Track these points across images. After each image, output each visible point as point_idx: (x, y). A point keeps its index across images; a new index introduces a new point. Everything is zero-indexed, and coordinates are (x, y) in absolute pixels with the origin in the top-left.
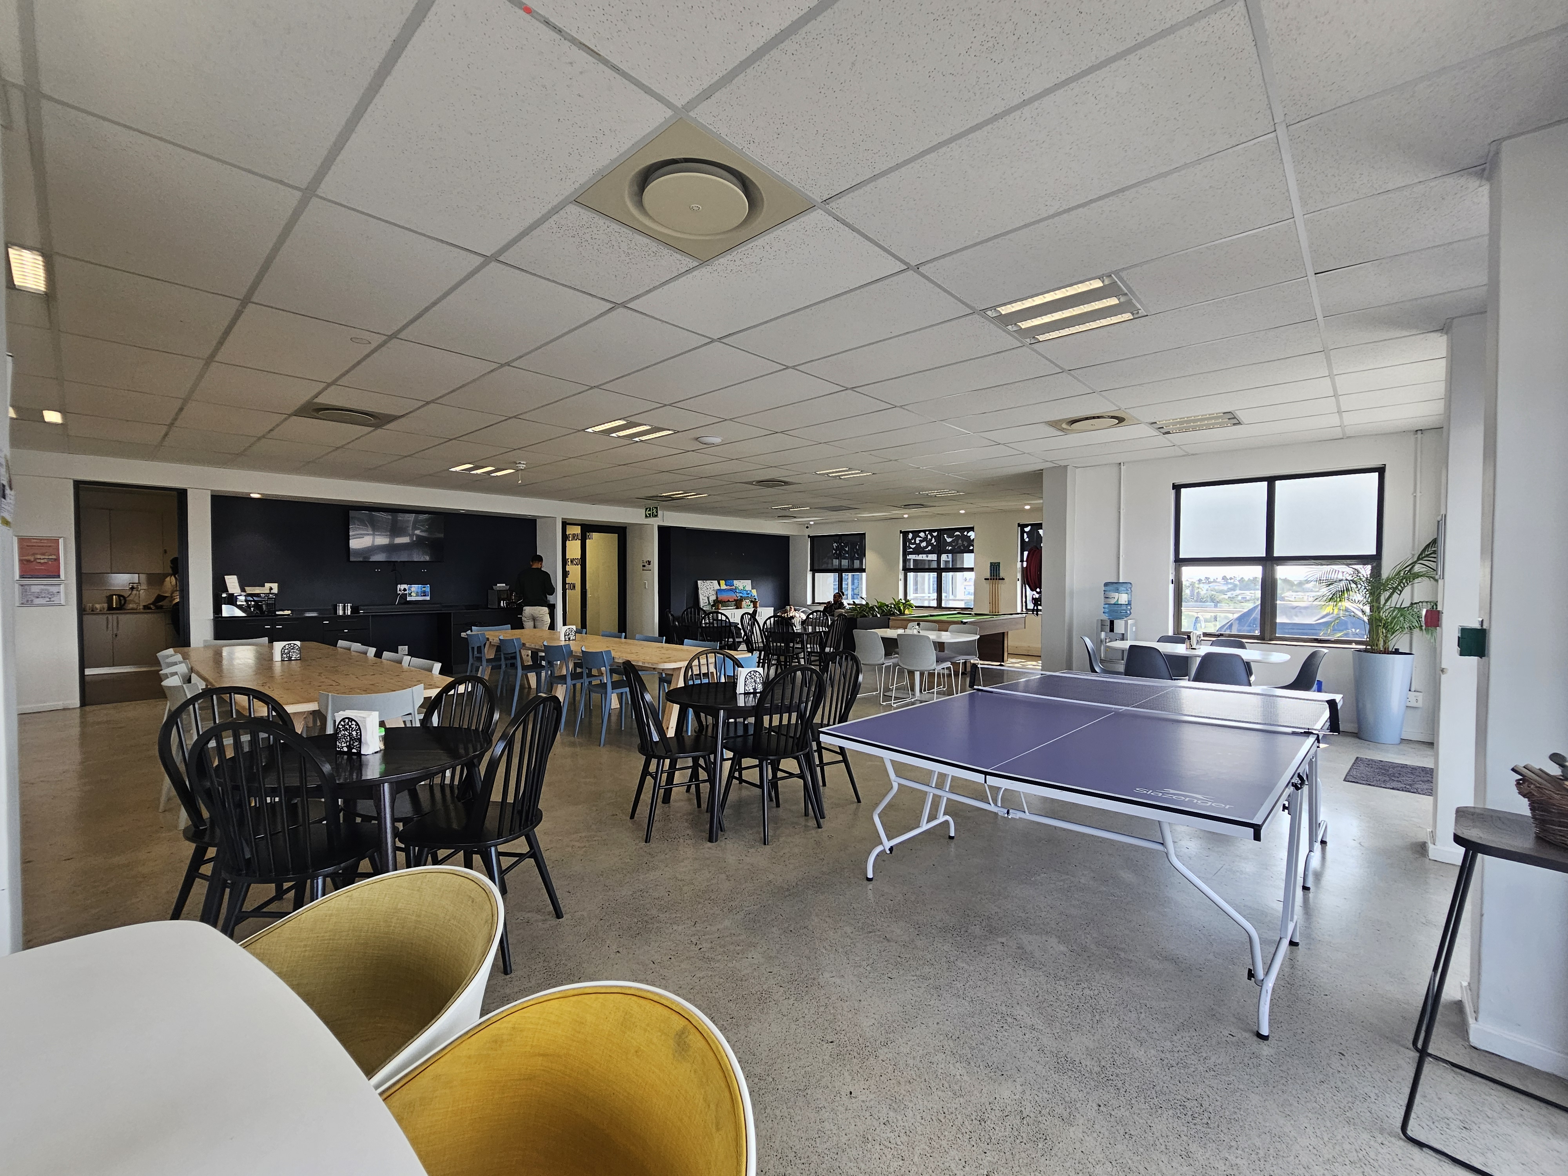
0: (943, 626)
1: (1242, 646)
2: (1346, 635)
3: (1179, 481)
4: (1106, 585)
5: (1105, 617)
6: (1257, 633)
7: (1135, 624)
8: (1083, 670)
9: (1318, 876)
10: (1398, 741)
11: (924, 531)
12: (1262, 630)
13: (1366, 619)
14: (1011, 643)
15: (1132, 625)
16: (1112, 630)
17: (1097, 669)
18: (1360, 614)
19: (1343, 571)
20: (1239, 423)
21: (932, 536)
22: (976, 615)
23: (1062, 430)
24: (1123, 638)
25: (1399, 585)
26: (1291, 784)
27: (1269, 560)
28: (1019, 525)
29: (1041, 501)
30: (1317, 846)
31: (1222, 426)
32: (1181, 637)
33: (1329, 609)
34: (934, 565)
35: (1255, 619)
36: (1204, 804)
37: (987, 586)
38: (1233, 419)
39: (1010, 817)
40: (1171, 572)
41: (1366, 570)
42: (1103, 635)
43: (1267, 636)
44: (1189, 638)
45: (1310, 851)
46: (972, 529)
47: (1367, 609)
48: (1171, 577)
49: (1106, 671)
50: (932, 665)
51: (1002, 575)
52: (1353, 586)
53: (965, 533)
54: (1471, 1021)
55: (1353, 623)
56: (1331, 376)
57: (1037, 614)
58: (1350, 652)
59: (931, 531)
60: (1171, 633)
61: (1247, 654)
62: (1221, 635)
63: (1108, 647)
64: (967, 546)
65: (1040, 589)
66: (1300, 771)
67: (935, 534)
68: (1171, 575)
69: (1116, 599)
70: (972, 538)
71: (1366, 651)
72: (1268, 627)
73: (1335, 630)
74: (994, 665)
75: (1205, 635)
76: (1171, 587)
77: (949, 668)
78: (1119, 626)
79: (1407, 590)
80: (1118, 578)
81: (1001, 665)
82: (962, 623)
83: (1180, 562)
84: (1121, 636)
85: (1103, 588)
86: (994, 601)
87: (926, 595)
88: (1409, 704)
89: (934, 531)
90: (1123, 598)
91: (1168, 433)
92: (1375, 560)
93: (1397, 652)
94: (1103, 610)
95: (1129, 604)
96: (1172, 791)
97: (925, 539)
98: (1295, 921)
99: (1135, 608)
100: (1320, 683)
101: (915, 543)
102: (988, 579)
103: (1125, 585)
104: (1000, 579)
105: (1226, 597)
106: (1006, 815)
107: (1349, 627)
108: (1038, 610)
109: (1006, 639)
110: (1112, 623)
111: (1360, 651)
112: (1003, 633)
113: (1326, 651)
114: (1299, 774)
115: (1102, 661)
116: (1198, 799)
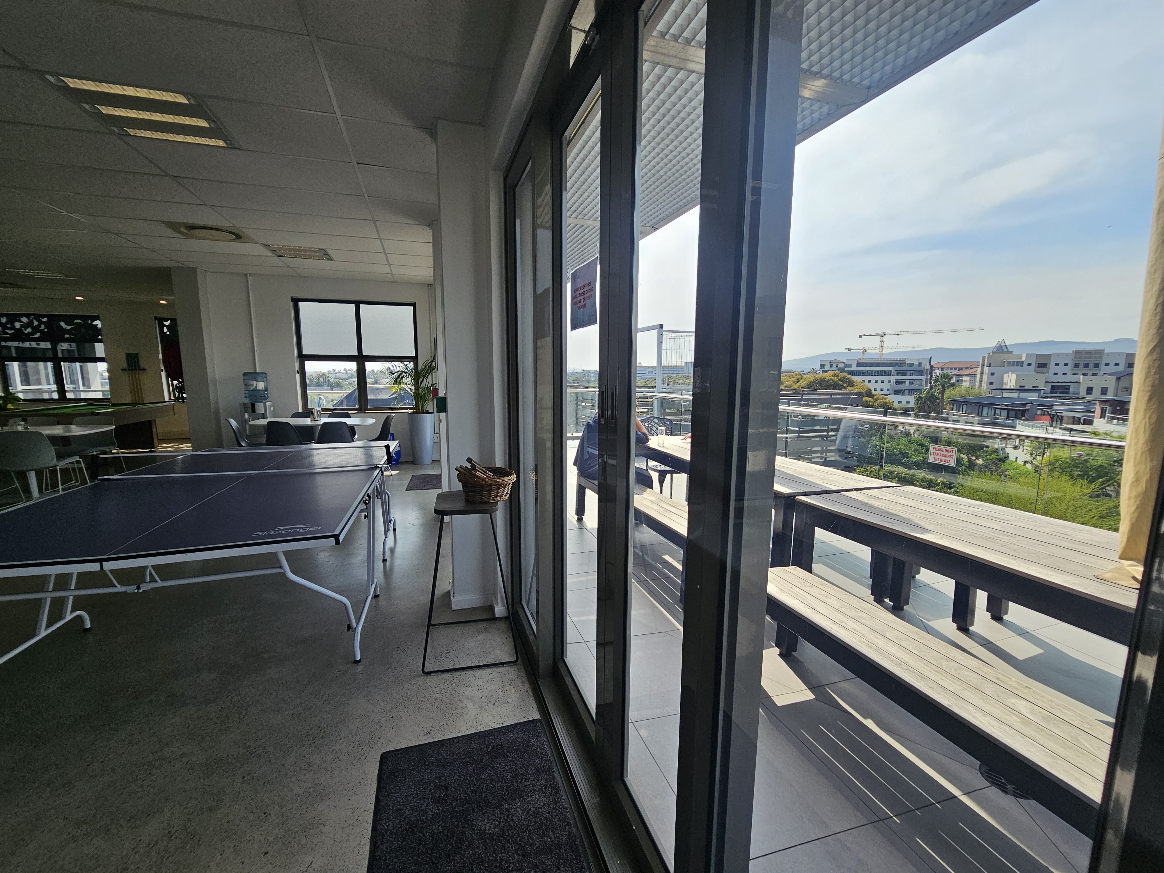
0: (65, 419)
1: (348, 416)
2: (405, 404)
3: (295, 296)
4: (245, 374)
5: (247, 401)
6: (357, 406)
7: (272, 406)
8: (230, 446)
9: (392, 550)
10: (430, 462)
11: (27, 316)
12: (360, 405)
13: (413, 394)
14: (160, 428)
15: (270, 406)
16: (254, 411)
17: (243, 444)
18: (409, 391)
19: (398, 366)
20: (331, 259)
21: (40, 322)
22: (114, 405)
23: (182, 233)
24: (264, 416)
25: (426, 374)
26: (362, 502)
27: (361, 359)
28: (156, 318)
29: (173, 298)
30: (391, 533)
31: (320, 258)
32: (308, 413)
33: (395, 390)
34: (50, 354)
35: (356, 396)
36: (304, 531)
37: (125, 377)
38: (325, 255)
39: (141, 591)
40: (296, 365)
41: (411, 365)
42: (246, 416)
43: (363, 408)
44: (312, 413)
45: (385, 538)
46: (97, 318)
47: (413, 388)
48: (297, 368)
49: (251, 445)
50: (52, 460)
51: (142, 366)
52: (404, 374)
53: (90, 322)
54: (452, 598)
55: (407, 397)
56: (381, 239)
57: (183, 402)
58: (406, 415)
59: (38, 317)
60: (301, 410)
61: (349, 421)
62: (335, 409)
63: (251, 425)
64: (95, 335)
65: (182, 379)
66: (369, 492)
67: (45, 320)
68: (296, 367)
69: (255, 386)
70: (99, 326)
71: (413, 413)
72: (363, 403)
73: (399, 403)
74: (143, 452)
75: (323, 410)
76: (298, 376)
77: (78, 462)
78: (260, 408)
79: (430, 376)
80: (256, 370)
81: (151, 452)
82: (93, 414)
83: (303, 358)
84: (262, 415)
85: (242, 378)
86: (137, 391)
87: (44, 387)
88: (435, 441)
89: (44, 316)
90: (261, 385)
91: (281, 256)
92: (414, 359)
93: (428, 413)
94: (244, 395)
95: (266, 389)
96: (282, 528)
97: (29, 325)
98: (375, 583)
99: (273, 392)
100: (393, 435)
101: (13, 328)
102: (125, 370)
103: (261, 375)
104: (141, 370)
105: (347, 383)
106: (136, 591)
107: (406, 399)
108: (183, 398)
109: (154, 426)
110: (253, 406)
111: (411, 413)
112: (150, 421)
113: (394, 415)
114: (368, 494)
115: (248, 437)
116: (300, 528)
